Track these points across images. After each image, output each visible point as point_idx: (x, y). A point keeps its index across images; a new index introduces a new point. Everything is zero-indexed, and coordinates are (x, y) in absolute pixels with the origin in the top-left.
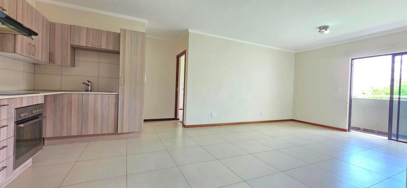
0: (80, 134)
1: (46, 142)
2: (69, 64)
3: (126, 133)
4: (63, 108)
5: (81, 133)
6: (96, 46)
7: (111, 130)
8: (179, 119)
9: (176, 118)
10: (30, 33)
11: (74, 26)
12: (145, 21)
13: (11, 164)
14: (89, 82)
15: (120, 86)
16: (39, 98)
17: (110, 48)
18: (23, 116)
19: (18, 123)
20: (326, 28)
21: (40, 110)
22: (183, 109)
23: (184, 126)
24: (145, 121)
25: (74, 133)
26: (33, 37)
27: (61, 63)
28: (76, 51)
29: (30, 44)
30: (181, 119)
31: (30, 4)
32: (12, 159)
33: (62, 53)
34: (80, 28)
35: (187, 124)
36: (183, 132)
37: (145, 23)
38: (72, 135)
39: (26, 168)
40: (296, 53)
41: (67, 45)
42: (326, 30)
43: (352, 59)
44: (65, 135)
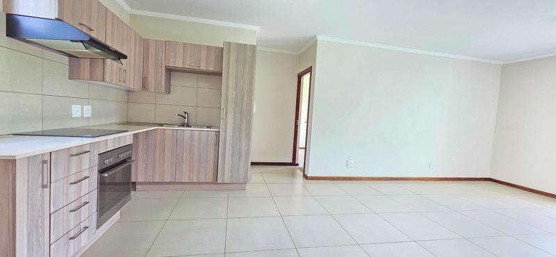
0: (173, 181)
1: (137, 187)
2: (163, 91)
3: (228, 183)
4: (155, 147)
5: (175, 180)
6: (194, 67)
7: (210, 178)
8: (298, 165)
9: (294, 163)
10: (120, 56)
11: (169, 42)
12: (256, 28)
13: (94, 223)
14: (186, 113)
15: (221, 121)
16: (127, 138)
17: (211, 69)
18: (108, 162)
19: (101, 171)
21: (128, 153)
22: (306, 148)
23: (305, 177)
24: (253, 164)
25: (167, 179)
26: (123, 61)
27: (155, 88)
28: (172, 73)
29: (120, 69)
30: (301, 165)
31: (121, 18)
32: (95, 217)
33: (156, 77)
34: (176, 43)
35: (309, 174)
36: (304, 187)
37: (255, 31)
38: (165, 181)
39: (113, 223)
40: (503, 65)
41: (161, 67)
44: (157, 180)
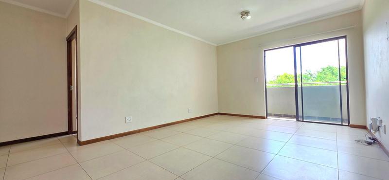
9: (70, 131)
20: (247, 13)
42: (247, 15)
43: (265, 51)
